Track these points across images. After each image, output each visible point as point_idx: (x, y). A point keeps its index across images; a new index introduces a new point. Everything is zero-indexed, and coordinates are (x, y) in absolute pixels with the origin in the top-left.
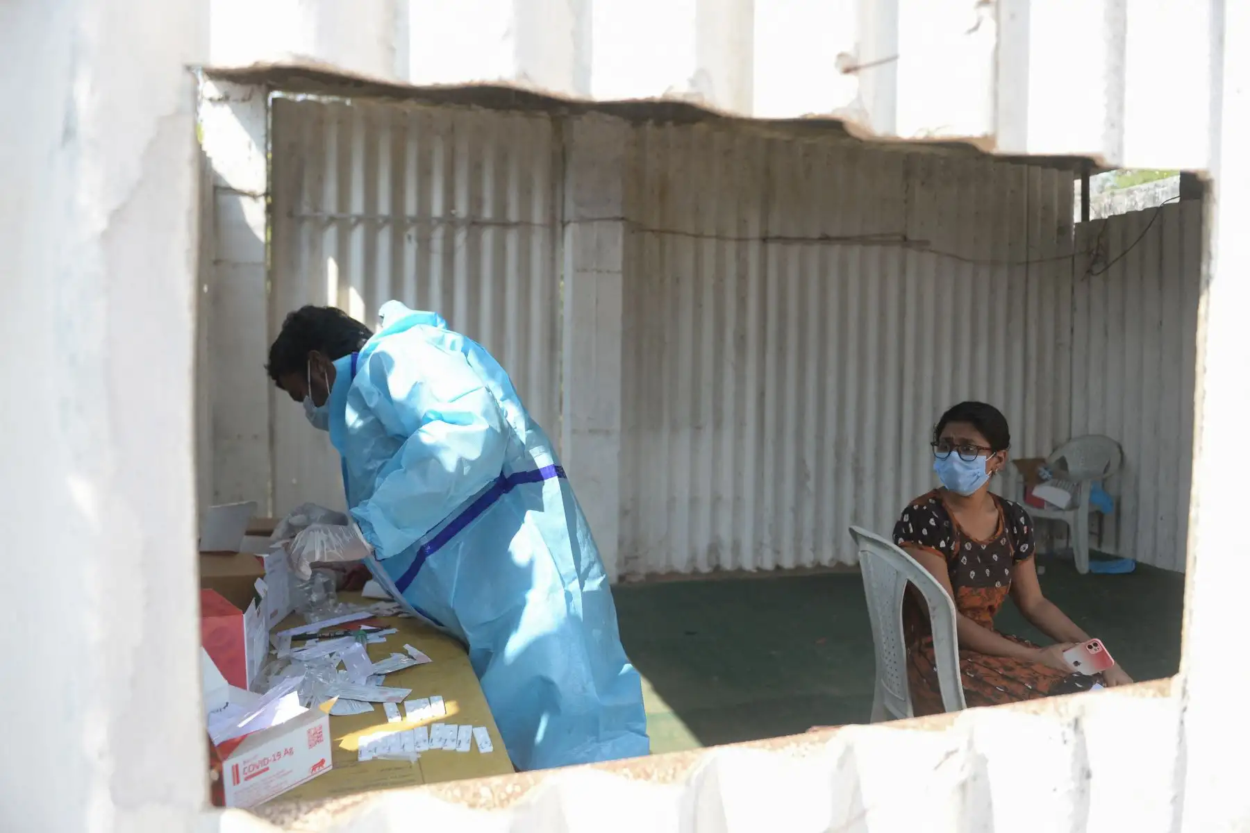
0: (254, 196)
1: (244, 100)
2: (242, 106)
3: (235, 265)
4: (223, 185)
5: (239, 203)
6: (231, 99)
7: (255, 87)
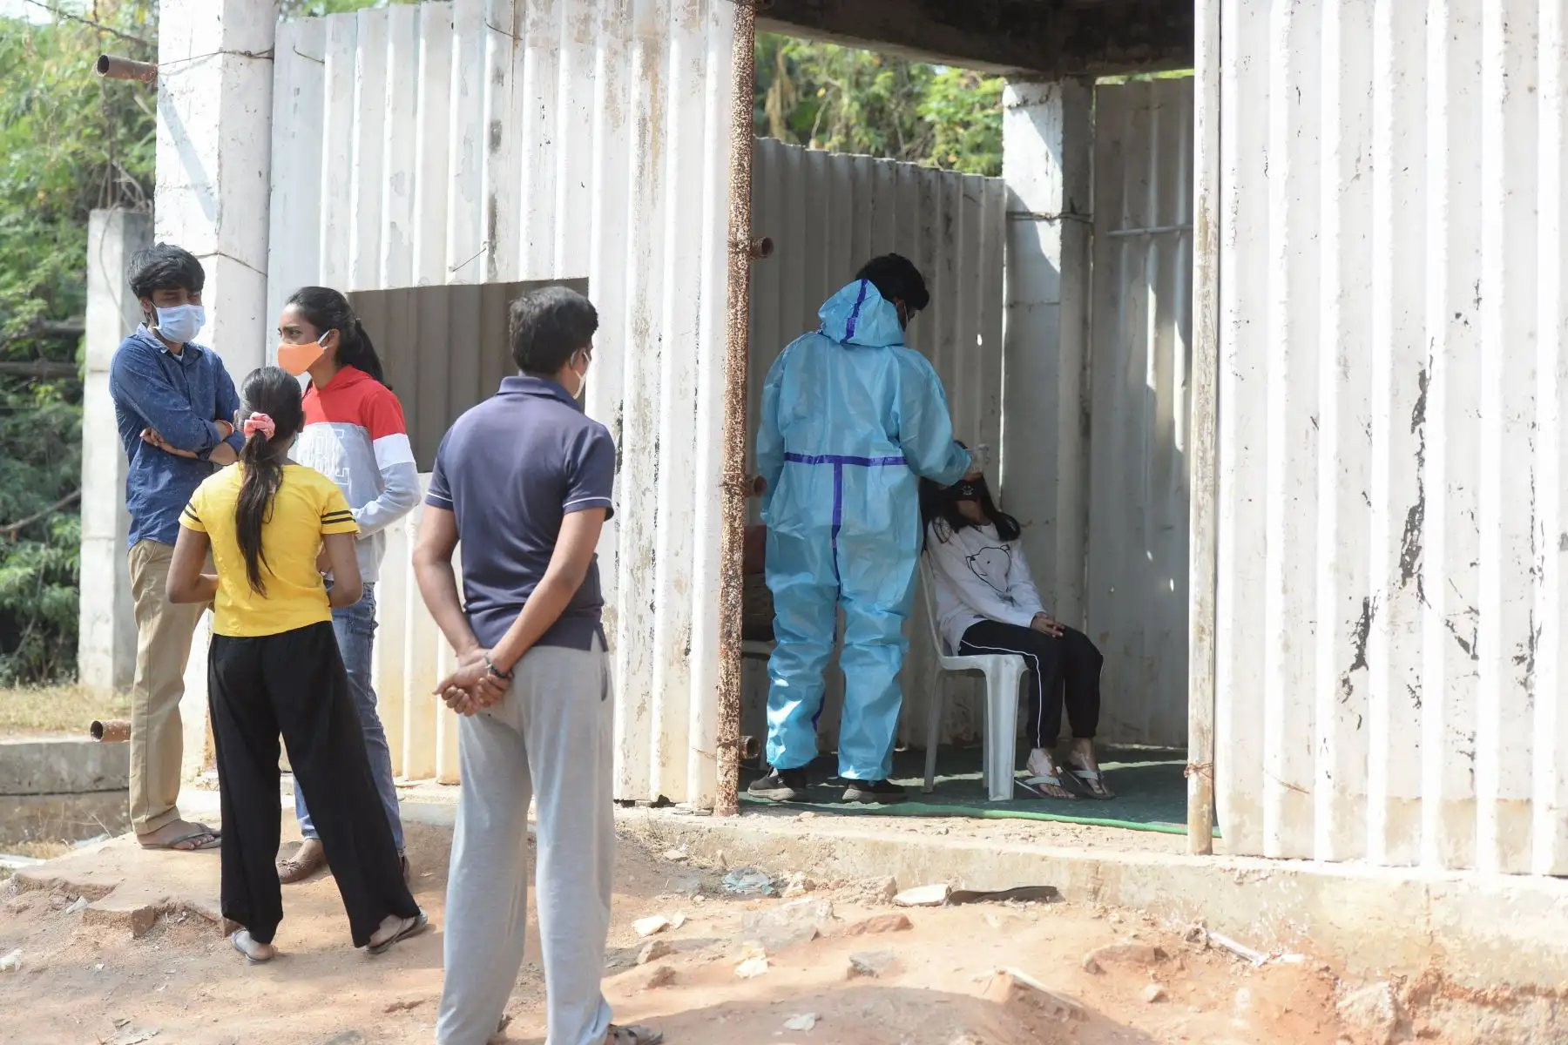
0: (1050, 220)
1: (1041, 102)
2: (1040, 108)
3: (1031, 307)
4: (1020, 209)
5: (1034, 229)
6: (1030, 103)
7: (1053, 83)
